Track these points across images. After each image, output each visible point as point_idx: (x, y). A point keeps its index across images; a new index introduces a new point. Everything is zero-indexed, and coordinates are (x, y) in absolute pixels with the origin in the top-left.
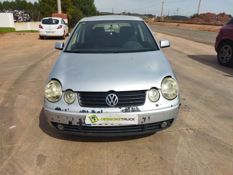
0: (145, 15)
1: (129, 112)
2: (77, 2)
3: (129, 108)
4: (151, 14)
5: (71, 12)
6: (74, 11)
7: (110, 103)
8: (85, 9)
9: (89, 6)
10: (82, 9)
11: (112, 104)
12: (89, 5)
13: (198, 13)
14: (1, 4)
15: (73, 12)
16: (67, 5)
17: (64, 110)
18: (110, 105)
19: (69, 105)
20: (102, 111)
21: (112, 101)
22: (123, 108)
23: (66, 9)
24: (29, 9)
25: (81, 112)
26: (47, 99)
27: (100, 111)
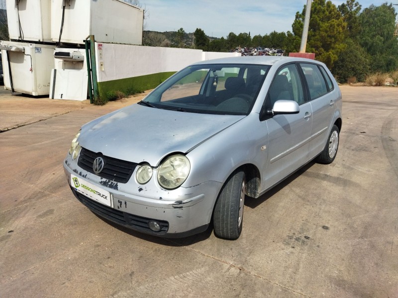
1: (106, 186)
2: (359, 33)
3: (109, 182)
5: (339, 50)
6: (344, 48)
8: (372, 44)
9: (381, 38)
10: (364, 45)
12: (381, 36)
14: (251, 39)
15: (343, 50)
16: (333, 39)
18: (94, 170)
19: (73, 160)
20: (86, 175)
22: (104, 180)
23: (330, 44)
24: (286, 45)
25: (74, 170)
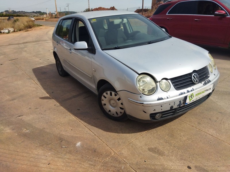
0: (34, 12)
1: (207, 84)
3: (205, 81)
4: (39, 11)
7: (196, 81)
11: (197, 81)
13: (89, 8)
17: (166, 98)
18: (196, 83)
19: (167, 93)
20: (193, 89)
21: (196, 78)
22: (203, 83)
25: (180, 95)
26: (143, 94)
27: (192, 89)
